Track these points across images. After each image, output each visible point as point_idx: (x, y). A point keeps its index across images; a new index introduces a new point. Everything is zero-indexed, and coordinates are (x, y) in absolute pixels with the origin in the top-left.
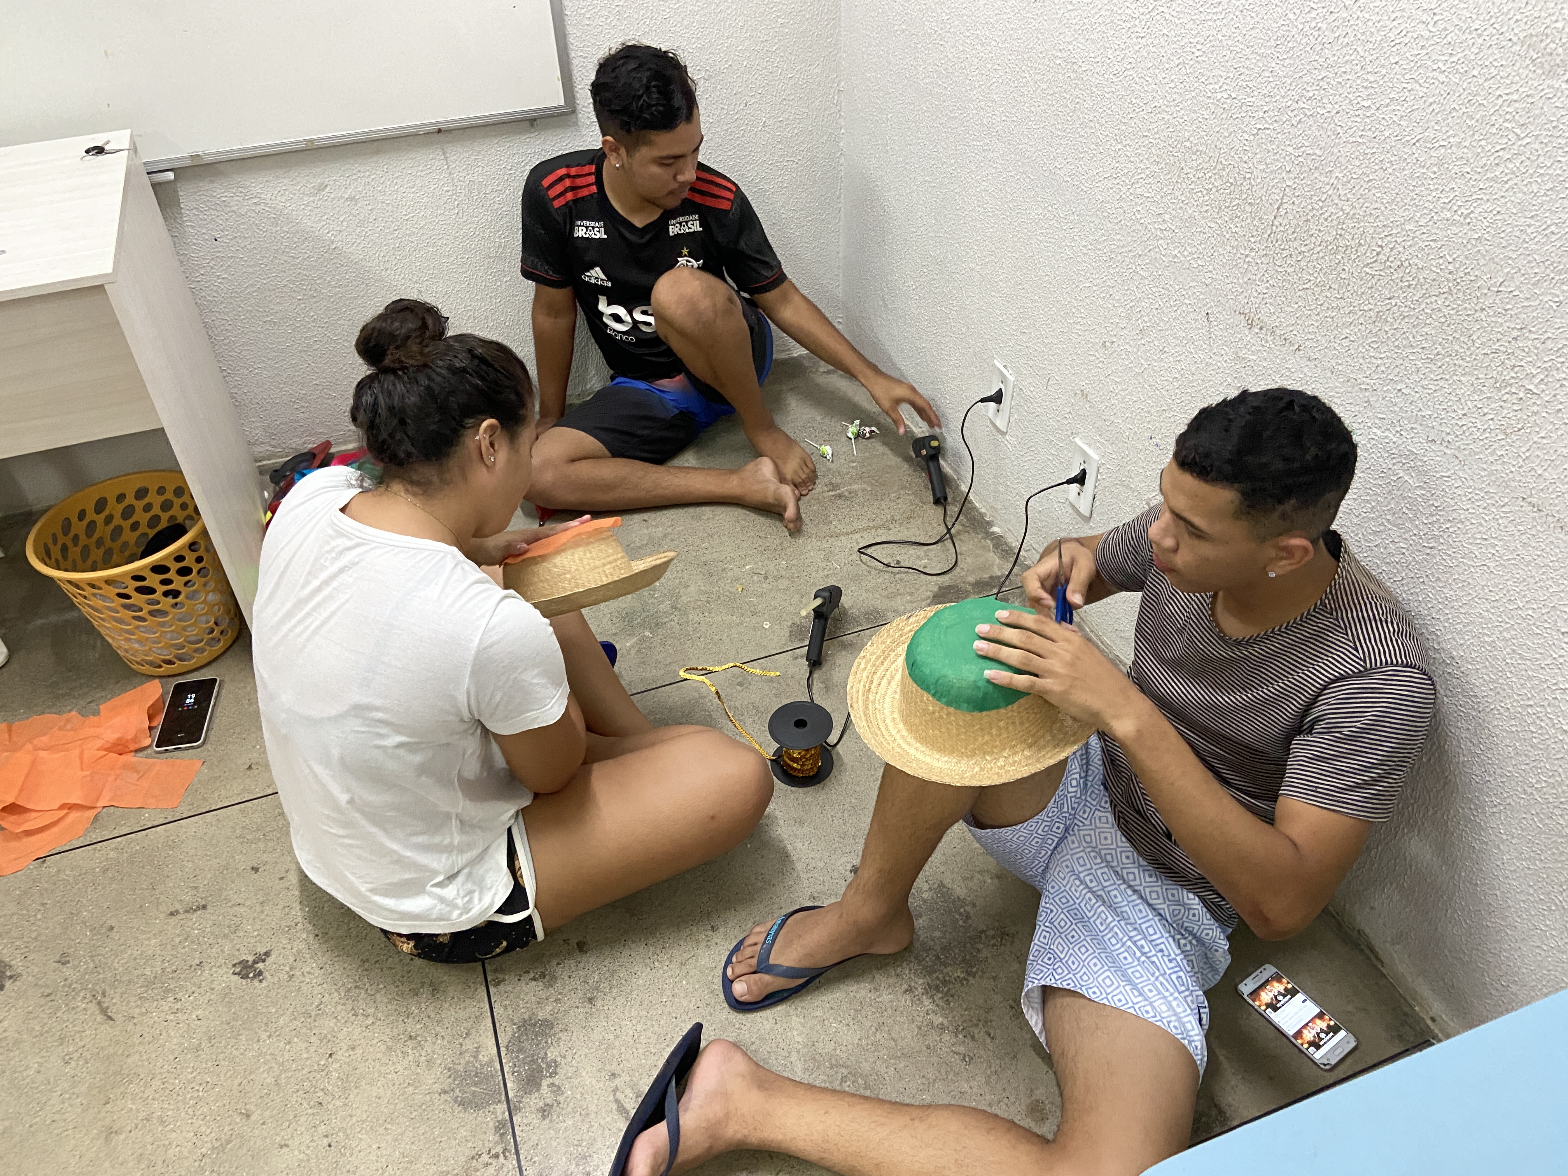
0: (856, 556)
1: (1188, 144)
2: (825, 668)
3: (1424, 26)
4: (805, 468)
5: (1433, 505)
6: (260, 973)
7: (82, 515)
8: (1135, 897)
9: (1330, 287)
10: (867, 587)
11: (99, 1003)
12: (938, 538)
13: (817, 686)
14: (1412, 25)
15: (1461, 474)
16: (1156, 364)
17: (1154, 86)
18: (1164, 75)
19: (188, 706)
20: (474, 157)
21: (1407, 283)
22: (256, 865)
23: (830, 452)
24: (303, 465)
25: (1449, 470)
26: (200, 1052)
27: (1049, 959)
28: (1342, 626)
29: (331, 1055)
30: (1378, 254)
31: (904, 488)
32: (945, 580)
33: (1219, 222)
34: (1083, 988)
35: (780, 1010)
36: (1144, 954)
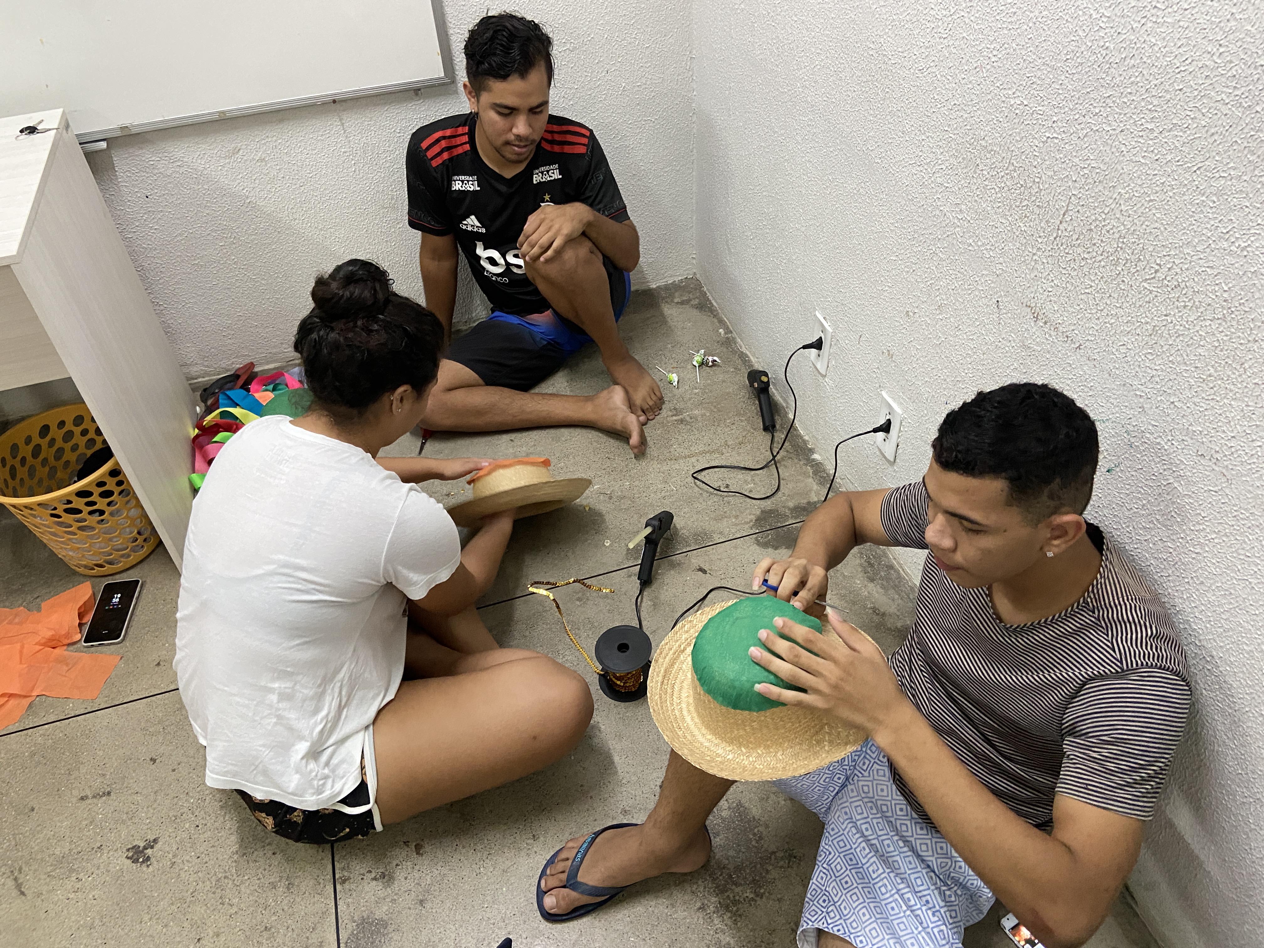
0: (691, 479)
1: (983, 143)
2: (654, 586)
3: (1209, 56)
4: (653, 396)
5: (1200, 514)
6: (148, 858)
7: (28, 440)
8: (906, 849)
9: (1110, 296)
10: (699, 509)
11: (16, 879)
12: (765, 463)
13: (646, 604)
14: (1198, 54)
15: (1227, 491)
16: (951, 339)
17: (954, 85)
18: (963, 76)
19: (114, 605)
20: (366, 123)
21: (1183, 304)
22: (154, 757)
23: (676, 380)
24: (229, 385)
25: (1217, 485)
26: (92, 930)
27: (824, 901)
28: (1104, 625)
29: (199, 940)
30: (1156, 271)
31: (738, 414)
32: (768, 504)
33: (1010, 219)
34: (852, 936)
35: (585, 922)
36: (909, 907)
